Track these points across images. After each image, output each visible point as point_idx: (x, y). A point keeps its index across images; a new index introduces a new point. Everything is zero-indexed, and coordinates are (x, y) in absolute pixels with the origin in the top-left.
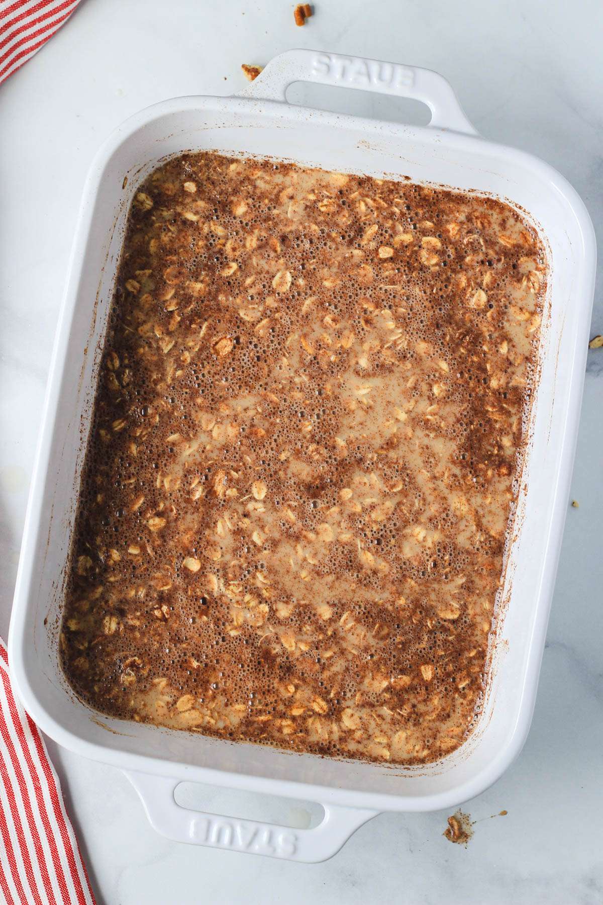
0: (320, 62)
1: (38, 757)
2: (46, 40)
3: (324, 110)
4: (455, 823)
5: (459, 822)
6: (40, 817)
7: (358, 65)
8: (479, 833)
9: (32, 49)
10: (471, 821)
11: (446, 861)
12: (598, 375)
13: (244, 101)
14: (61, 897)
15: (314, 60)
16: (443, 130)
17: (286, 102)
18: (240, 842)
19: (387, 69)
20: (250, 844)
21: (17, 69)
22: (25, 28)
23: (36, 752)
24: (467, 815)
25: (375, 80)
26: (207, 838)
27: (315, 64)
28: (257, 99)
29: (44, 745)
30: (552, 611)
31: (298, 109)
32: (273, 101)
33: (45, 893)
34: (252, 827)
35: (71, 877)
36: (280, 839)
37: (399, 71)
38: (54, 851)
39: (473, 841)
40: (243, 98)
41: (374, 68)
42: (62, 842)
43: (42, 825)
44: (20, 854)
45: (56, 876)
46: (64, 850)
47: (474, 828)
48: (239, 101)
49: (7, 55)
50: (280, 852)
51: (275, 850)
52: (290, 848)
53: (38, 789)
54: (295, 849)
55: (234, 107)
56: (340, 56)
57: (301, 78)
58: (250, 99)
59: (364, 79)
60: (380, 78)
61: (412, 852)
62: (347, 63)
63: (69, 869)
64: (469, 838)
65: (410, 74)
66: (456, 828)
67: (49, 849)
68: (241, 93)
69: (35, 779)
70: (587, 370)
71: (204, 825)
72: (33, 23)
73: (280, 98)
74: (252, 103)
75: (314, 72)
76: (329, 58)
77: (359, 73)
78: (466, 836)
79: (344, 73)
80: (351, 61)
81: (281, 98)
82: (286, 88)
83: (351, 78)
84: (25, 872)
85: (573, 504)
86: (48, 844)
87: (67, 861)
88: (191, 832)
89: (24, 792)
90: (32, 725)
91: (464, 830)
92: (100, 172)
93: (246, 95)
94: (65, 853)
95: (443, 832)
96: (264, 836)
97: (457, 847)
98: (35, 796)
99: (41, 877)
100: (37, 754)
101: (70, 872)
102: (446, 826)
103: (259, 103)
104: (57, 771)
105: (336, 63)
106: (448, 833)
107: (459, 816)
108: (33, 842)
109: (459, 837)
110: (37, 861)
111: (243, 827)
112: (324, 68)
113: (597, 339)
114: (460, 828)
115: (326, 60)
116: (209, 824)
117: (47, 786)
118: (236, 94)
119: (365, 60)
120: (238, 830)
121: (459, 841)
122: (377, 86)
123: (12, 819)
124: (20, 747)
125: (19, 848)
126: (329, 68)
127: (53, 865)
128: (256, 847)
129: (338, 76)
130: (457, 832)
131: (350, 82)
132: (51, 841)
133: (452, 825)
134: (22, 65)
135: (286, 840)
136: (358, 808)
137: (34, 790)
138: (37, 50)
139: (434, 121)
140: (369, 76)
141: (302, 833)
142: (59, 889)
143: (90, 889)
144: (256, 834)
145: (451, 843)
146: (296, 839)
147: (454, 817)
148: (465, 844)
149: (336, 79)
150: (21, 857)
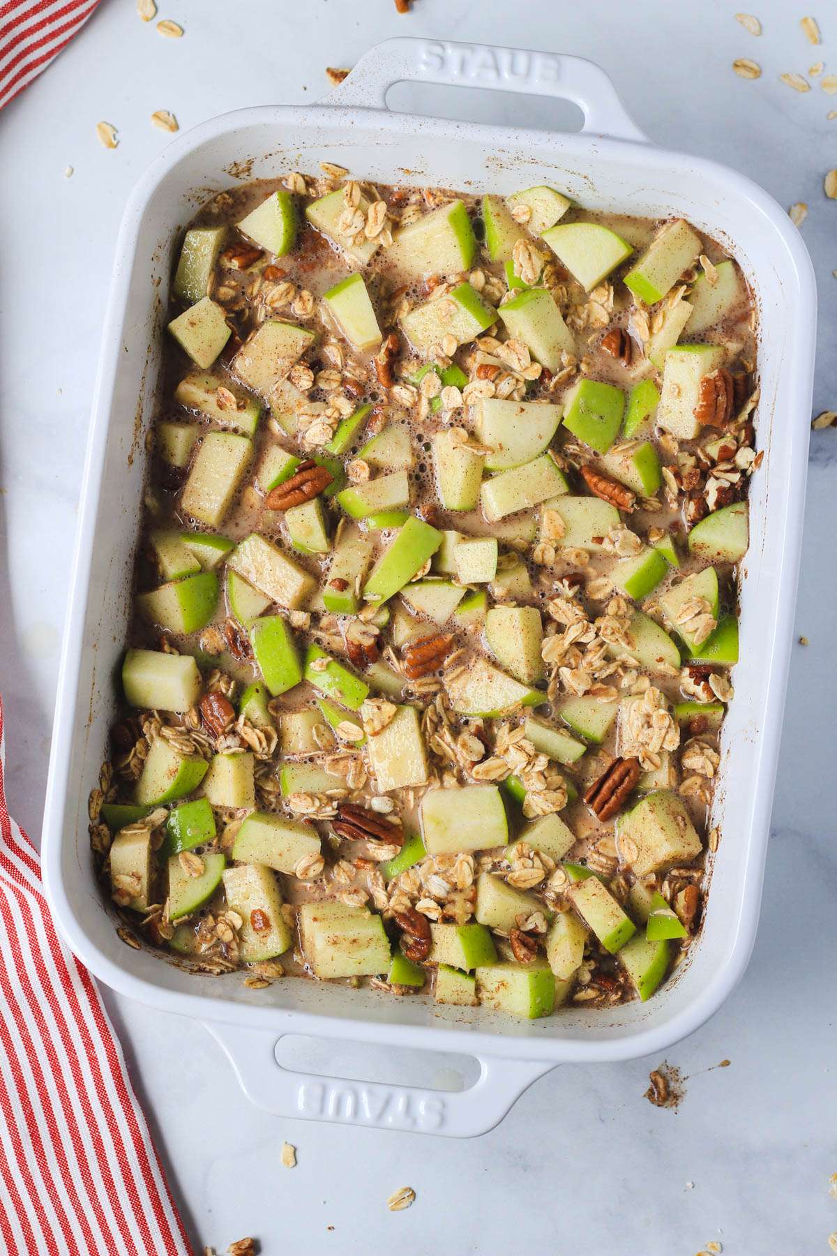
0: (430, 53)
1: (92, 1015)
2: (60, 46)
3: (439, 118)
4: (660, 1081)
5: (664, 1078)
6: (97, 1098)
7: (483, 55)
8: (692, 1091)
9: (42, 60)
10: (682, 1075)
11: (651, 1132)
12: (826, 466)
13: (330, 110)
14: (130, 1206)
15: (423, 52)
16: (601, 137)
17: (386, 109)
18: (367, 1113)
19: (522, 59)
20: (381, 1116)
21: (23, 89)
22: (31, 31)
23: (89, 1007)
24: (676, 1068)
25: (506, 75)
26: (322, 1109)
27: (424, 56)
28: (347, 107)
29: (99, 998)
30: (777, 787)
31: (403, 117)
32: (369, 109)
33: (108, 1201)
34: (382, 1092)
35: (142, 1178)
36: (421, 1107)
37: (539, 61)
38: (118, 1143)
39: (685, 1104)
40: (328, 106)
41: (504, 58)
42: (128, 1131)
43: (101, 1109)
44: (73, 1148)
45: (121, 1177)
46: (132, 1141)
47: (686, 1085)
48: (324, 110)
49: (8, 68)
50: (423, 1125)
51: (415, 1122)
52: (436, 1119)
53: (93, 1060)
54: (443, 1120)
55: (316, 119)
56: (457, 44)
57: (406, 76)
58: (338, 107)
59: (492, 75)
60: (513, 70)
61: (603, 1121)
62: (468, 53)
63: (139, 1167)
64: (680, 1099)
65: (552, 63)
66: (661, 1085)
67: (111, 1141)
68: (325, 101)
69: (89, 1046)
70: (811, 459)
71: (317, 1091)
72: (42, 24)
73: (378, 103)
74: (340, 113)
75: (423, 68)
76: (443, 47)
77: (484, 66)
78: (676, 1097)
79: (463, 66)
80: (473, 50)
81: (380, 104)
82: (387, 90)
83: (473, 73)
84: (79, 1173)
85: (801, 641)
86: (109, 1134)
87: (135, 1156)
88: (301, 1104)
89: (75, 1064)
90: (82, 970)
91: (671, 1089)
92: (138, 215)
93: (333, 103)
94: (133, 1145)
95: (644, 1093)
96: (400, 1103)
97: (665, 1113)
98: (89, 1069)
99: (101, 1179)
100: (91, 1011)
101: (140, 1170)
102: (648, 1085)
103: (350, 112)
104: (118, 1035)
105: (453, 54)
106: (650, 1094)
107: (664, 1070)
108: (89, 1132)
109: (665, 1099)
110: (95, 1157)
111: (370, 1093)
112: (437, 61)
113: (823, 417)
114: (667, 1086)
115: (438, 50)
116: (325, 1090)
117: (106, 1056)
118: (319, 102)
119: (492, 48)
120: (364, 1097)
121: (666, 1104)
122: (508, 82)
123: (59, 1102)
124: (67, 1003)
125: (71, 1141)
126: (443, 60)
127: (117, 1162)
128: (389, 1120)
129: (455, 71)
130: (663, 1092)
131: (472, 78)
132: (114, 1129)
133: (655, 1083)
134: (31, 83)
135: (429, 1108)
136: (527, 1060)
137: (88, 1062)
138: (49, 61)
139: (588, 126)
140: (497, 69)
141: (451, 1098)
142: (126, 1195)
143: (169, 1193)
144: (388, 1102)
145: (654, 1107)
146: (444, 1105)
147: (657, 1073)
148: (674, 1107)
149: (453, 75)
150: (74, 1152)
